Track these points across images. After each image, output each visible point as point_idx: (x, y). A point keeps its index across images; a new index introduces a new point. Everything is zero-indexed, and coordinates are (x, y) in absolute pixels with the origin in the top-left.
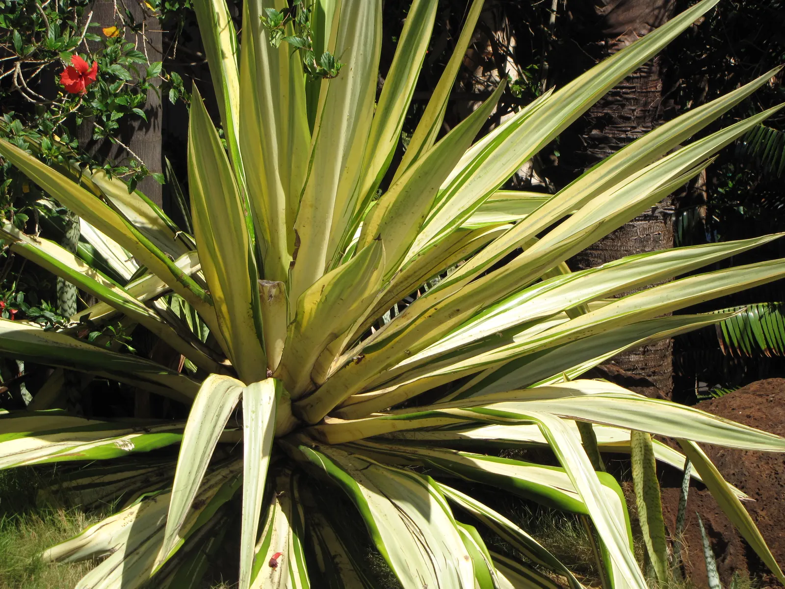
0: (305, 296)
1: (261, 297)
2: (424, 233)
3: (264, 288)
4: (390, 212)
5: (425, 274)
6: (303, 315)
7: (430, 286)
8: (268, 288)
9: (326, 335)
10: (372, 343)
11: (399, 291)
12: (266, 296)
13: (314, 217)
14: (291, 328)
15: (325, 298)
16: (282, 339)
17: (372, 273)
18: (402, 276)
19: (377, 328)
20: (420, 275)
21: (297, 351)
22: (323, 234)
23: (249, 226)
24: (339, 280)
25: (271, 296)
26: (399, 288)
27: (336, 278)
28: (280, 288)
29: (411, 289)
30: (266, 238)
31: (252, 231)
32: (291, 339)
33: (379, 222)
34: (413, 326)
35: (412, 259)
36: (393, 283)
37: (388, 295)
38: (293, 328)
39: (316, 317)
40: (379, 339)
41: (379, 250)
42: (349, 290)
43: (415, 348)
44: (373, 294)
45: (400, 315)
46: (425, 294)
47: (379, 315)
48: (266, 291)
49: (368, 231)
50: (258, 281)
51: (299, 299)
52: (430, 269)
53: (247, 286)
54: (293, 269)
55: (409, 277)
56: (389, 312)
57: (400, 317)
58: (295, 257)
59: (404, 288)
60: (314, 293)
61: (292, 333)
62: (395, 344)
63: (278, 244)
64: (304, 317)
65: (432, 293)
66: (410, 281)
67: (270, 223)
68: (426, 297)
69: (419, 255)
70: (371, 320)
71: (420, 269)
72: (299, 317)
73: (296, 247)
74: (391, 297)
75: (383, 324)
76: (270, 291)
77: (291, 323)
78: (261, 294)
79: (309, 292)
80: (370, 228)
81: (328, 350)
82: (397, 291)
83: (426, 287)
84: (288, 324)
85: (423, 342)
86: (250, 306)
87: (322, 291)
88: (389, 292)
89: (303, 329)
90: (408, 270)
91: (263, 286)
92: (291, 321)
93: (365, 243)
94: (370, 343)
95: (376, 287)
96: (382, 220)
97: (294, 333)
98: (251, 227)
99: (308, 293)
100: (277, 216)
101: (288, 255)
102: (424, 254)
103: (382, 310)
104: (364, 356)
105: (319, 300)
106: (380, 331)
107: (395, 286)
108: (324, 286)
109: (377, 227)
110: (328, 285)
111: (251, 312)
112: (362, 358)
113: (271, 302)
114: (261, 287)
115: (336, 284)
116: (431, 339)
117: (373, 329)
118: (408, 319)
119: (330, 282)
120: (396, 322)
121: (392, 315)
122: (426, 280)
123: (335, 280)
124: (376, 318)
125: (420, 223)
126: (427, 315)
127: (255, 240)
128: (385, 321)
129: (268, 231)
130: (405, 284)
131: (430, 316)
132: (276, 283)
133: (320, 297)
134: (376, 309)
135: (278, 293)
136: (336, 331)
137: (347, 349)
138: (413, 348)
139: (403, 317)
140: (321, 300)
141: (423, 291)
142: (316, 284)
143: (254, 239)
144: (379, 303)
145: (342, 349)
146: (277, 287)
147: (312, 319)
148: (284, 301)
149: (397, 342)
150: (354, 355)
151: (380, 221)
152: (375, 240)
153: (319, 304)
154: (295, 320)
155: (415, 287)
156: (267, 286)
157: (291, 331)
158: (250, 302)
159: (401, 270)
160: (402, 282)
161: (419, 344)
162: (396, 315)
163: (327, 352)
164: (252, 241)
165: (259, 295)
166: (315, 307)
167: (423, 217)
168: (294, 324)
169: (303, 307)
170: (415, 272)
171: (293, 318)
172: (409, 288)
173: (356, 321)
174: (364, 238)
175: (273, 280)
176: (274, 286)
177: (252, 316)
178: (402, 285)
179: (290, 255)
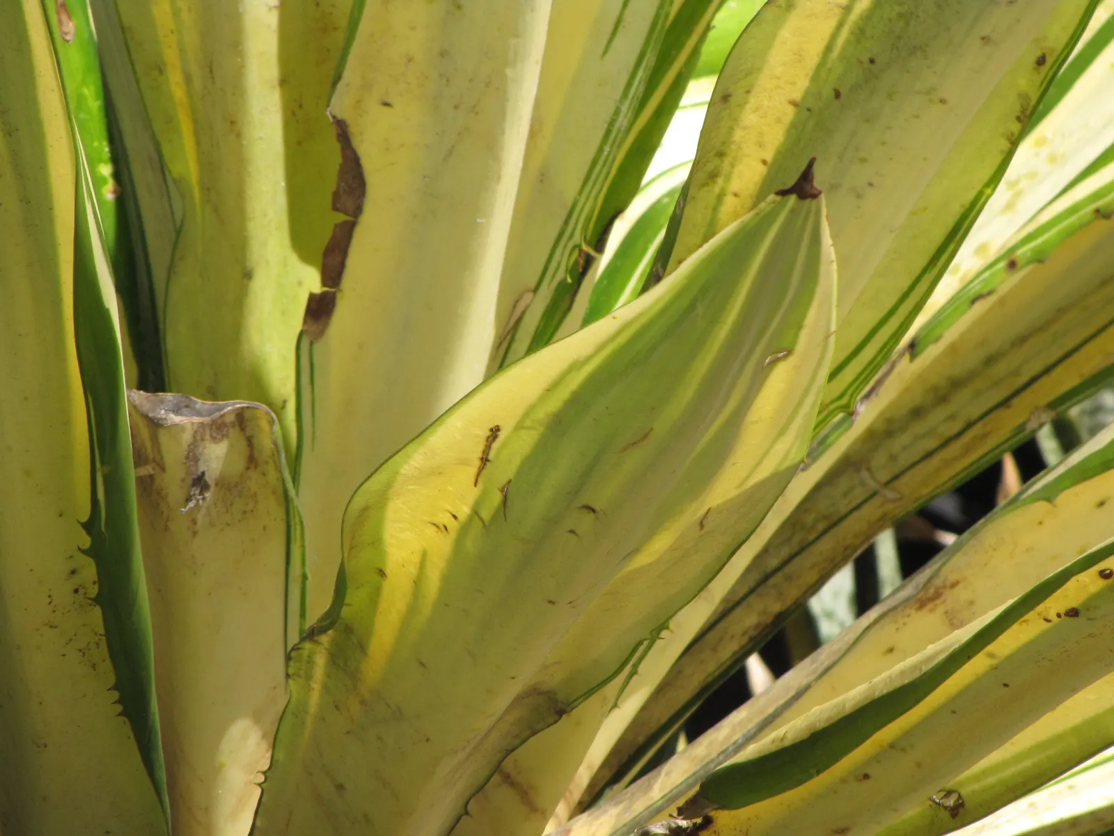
0: (389, 485)
1: (146, 484)
2: (1042, 142)
3: (164, 438)
4: (860, 33)
5: (1048, 370)
6: (376, 593)
7: (1068, 438)
8: (187, 437)
9: (502, 702)
10: (750, 752)
11: (905, 460)
12: (173, 481)
13: (443, 54)
14: (310, 662)
15: (497, 498)
16: (257, 718)
17: (762, 373)
18: (921, 377)
19: (778, 665)
20: (1016, 373)
21: (340, 787)
22: (492, 146)
23: (81, 98)
24: (578, 402)
25: (200, 482)
26: (906, 445)
27: (564, 393)
28: (250, 441)
29: (968, 450)
30: (176, 169)
31: (97, 125)
32: (309, 721)
33: (799, 86)
34: (978, 665)
35: (976, 288)
36: (867, 414)
37: (844, 483)
38: (321, 660)
39: (444, 601)
40: (792, 728)
41: (803, 251)
42: (633, 460)
43: (991, 780)
44: (763, 484)
45: (909, 590)
46: (1042, 481)
47: (792, 594)
48: (173, 452)
49: (738, 135)
50: (131, 397)
51: (359, 502)
52: (1070, 344)
53: (66, 422)
54: (320, 334)
55: (956, 384)
56: (843, 581)
57: (907, 601)
58: (333, 273)
59: (931, 444)
60: (437, 472)
61: (316, 686)
62: (876, 759)
63: (240, 195)
64: (383, 605)
65: (1083, 473)
66: (967, 405)
67: (197, 84)
68: (1048, 495)
69: (1012, 265)
70: (749, 620)
71: (1021, 340)
72: (355, 598)
73: (341, 218)
74: (859, 494)
75: (813, 641)
76: (192, 456)
77: (311, 635)
78: (146, 470)
79: (414, 460)
80: (749, 117)
81: (508, 779)
82: (893, 458)
83: (1048, 445)
84: (294, 638)
85: (1041, 746)
86: (86, 541)
87: (485, 460)
88: (848, 464)
89: (375, 663)
90: (953, 349)
91: (155, 425)
92: (313, 618)
93: (720, 198)
94: (739, 747)
95: (781, 447)
96: (815, 78)
97: (326, 688)
98: (94, 104)
99: (406, 470)
100: (236, 45)
101: (293, 258)
102: (1039, 258)
103: (805, 566)
104: (708, 822)
105: (464, 511)
106: (795, 677)
107: (877, 437)
108: (495, 432)
109: (790, 112)
110: (519, 427)
111: (89, 570)
112: (698, 828)
113: (200, 517)
114: (145, 433)
115: (558, 426)
116: (1076, 730)
117: (756, 669)
118: (954, 622)
119: (527, 414)
120: (885, 635)
121: (865, 596)
122: (1052, 405)
123: (555, 404)
124: (776, 607)
125: (1023, 97)
126: (1056, 604)
127: (117, 176)
128: (826, 628)
129: (186, 126)
130: (939, 422)
131: (1073, 613)
132: (231, 406)
133: (473, 493)
134: (773, 562)
135: (240, 464)
136: (554, 679)
137: (616, 778)
138: (977, 778)
139: (923, 602)
140: (475, 512)
141: (1031, 462)
142: (455, 422)
143: (106, 170)
144: (792, 523)
145: (583, 776)
146: (234, 433)
147: (426, 609)
148: (271, 511)
149: (892, 746)
150: (655, 812)
151: (803, 83)
152: (784, 193)
153: (464, 529)
154: (331, 619)
155: (991, 442)
156: (180, 428)
157: (309, 677)
158: (85, 517)
159: (913, 347)
160: (917, 413)
161: (1018, 758)
162: (886, 590)
163: (502, 795)
164: (98, 181)
165: (131, 474)
166: (442, 547)
167: (1041, 61)
168: (325, 639)
169: (377, 543)
170: (990, 361)
171: (319, 606)
172: (956, 447)
173: (664, 626)
174: (713, 176)
175: (212, 393)
176: (218, 428)
177: (94, 591)
178: (920, 427)
179: (305, 258)
